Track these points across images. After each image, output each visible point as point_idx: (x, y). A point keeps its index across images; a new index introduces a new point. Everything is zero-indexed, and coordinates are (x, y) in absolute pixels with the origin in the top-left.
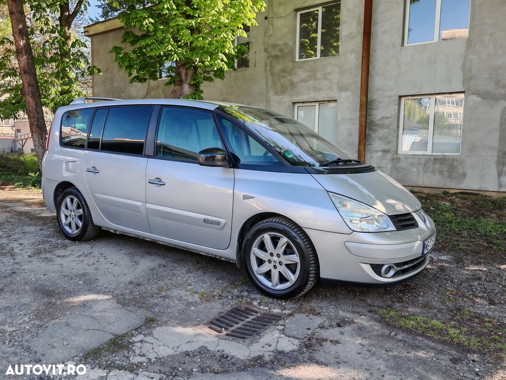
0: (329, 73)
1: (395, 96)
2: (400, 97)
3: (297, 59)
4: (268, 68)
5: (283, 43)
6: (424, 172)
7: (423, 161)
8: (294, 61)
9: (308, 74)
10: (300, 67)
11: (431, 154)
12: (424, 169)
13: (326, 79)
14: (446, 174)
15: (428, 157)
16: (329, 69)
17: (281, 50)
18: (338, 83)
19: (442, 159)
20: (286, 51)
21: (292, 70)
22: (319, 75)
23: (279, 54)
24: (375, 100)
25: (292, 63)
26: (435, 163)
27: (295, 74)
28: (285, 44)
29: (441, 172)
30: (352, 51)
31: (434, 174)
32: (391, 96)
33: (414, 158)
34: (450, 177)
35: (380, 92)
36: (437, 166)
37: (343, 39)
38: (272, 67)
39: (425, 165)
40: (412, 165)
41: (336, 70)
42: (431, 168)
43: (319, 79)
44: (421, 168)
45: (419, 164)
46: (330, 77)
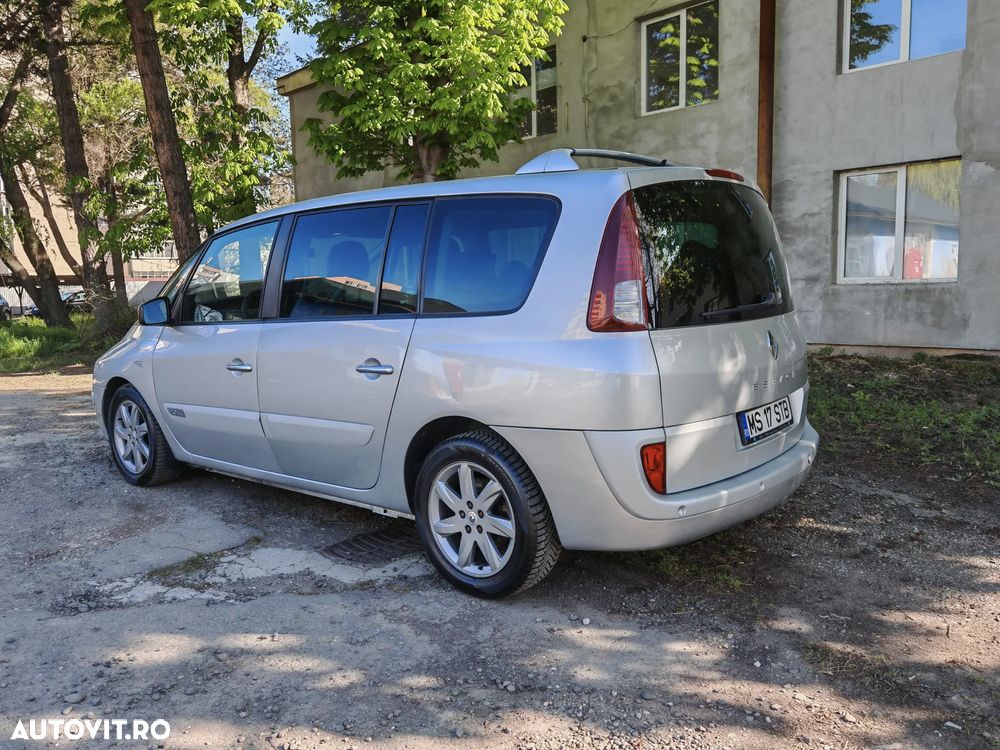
0: (702, 136)
1: (826, 171)
2: (837, 173)
3: (644, 112)
4: (591, 132)
5: (616, 83)
6: (886, 318)
7: (884, 296)
8: (636, 116)
9: (664, 138)
10: (648, 127)
11: (901, 281)
12: (885, 311)
13: (695, 146)
14: (930, 319)
15: (892, 288)
16: (702, 126)
17: (613, 98)
18: (717, 154)
19: (921, 291)
20: (622, 98)
21: (635, 132)
22: (683, 141)
23: (610, 104)
24: (788, 181)
25: (633, 121)
26: (907, 299)
27: (640, 141)
28: (621, 85)
29: (920, 316)
30: (743, 89)
31: (907, 320)
32: (818, 173)
33: (866, 291)
34: (937, 325)
35: (797, 167)
36: (912, 304)
37: (725, 70)
38: (598, 130)
39: (889, 301)
40: (863, 303)
41: (715, 128)
42: (900, 310)
43: (683, 148)
44: (881, 309)
45: (877, 301)
46: (703, 142)
